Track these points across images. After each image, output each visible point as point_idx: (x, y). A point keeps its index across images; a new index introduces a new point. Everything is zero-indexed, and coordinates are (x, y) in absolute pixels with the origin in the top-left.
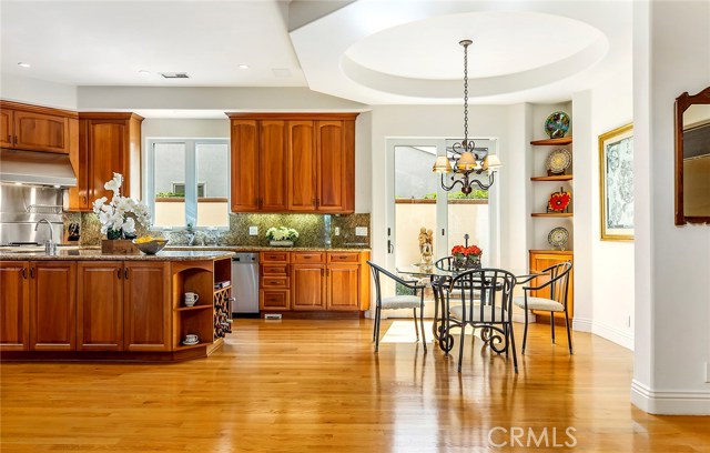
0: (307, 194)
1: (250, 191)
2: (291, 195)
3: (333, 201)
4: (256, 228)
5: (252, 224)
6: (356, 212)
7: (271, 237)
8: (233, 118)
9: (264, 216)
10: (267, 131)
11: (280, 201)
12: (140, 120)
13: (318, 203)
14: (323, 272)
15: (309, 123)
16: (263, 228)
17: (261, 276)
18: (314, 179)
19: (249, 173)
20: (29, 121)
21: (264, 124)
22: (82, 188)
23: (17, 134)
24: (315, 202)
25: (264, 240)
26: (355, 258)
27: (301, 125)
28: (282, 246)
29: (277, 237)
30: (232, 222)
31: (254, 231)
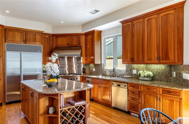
0: (154, 54)
1: (129, 54)
2: (146, 56)
3: (169, 58)
5: (134, 69)
6: (184, 64)
7: (140, 75)
8: (123, 22)
9: (139, 65)
10: (135, 25)
11: (141, 59)
12: (100, 32)
13: (160, 59)
14: (157, 99)
15: (156, 16)
16: (138, 70)
17: (128, 95)
18: (158, 46)
19: (128, 46)
20: (72, 38)
21: (134, 22)
22: (85, 56)
23: (69, 43)
24: (159, 58)
25: (138, 77)
26: (177, 94)
27: (151, 19)
28: (144, 80)
29: (142, 75)
30: (127, 68)
31: (134, 72)
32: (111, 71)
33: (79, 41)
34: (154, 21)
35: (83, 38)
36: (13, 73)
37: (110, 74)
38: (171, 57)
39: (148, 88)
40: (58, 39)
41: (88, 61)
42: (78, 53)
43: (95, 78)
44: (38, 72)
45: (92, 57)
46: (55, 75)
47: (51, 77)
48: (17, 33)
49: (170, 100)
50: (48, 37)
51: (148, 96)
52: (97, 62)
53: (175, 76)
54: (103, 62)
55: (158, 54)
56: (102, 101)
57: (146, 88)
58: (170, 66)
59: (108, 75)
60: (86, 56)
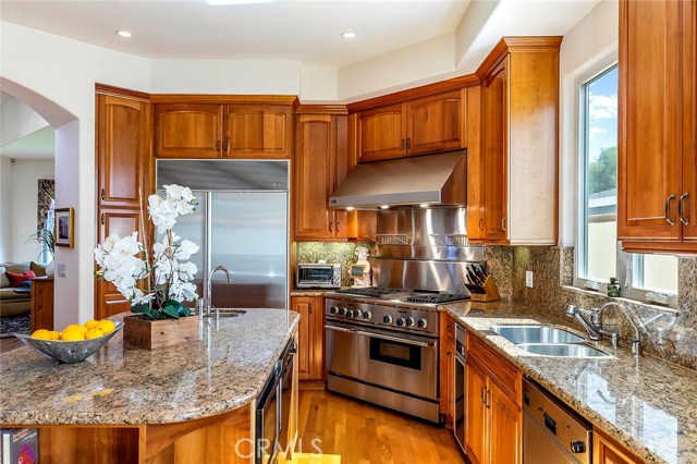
20: (421, 111)
22: (481, 203)
23: (410, 136)
30: (685, 283)
33: (455, 122)
35: (472, 105)
40: (369, 122)
44: (272, 274)
48: (192, 116)
50: (328, 119)
52: (525, 233)
60: (483, 198)
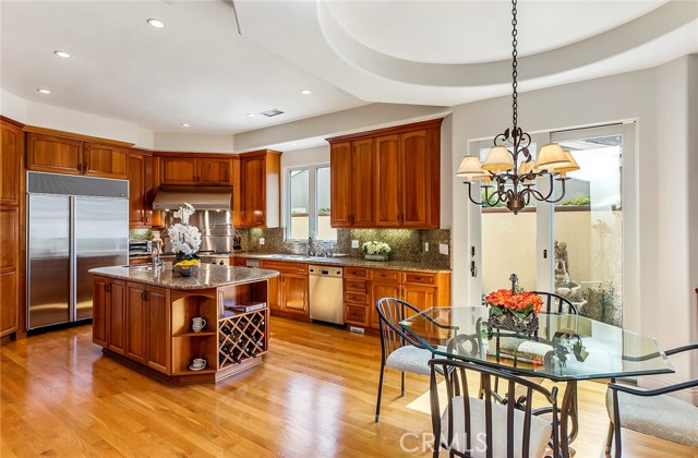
0: (394, 210)
1: (345, 208)
2: (378, 212)
3: (417, 216)
4: (357, 242)
5: (354, 238)
6: (441, 227)
7: (366, 250)
8: (333, 141)
9: (364, 230)
10: (358, 150)
11: (369, 218)
12: (278, 155)
13: (402, 218)
14: (398, 292)
15: (395, 137)
16: (362, 241)
17: (344, 290)
18: (400, 194)
19: (344, 192)
20: (207, 164)
21: (356, 144)
22: (241, 210)
23: (200, 175)
24: (400, 217)
25: (362, 253)
26: (431, 280)
27: (387, 141)
28: (375, 260)
29: (370, 251)
30: (339, 236)
31: (355, 244)
32: (304, 245)
33: (226, 173)
34: (392, 146)
35: (235, 167)
36: (49, 253)
37: (302, 251)
38: (422, 215)
39: (383, 273)
40: (170, 164)
41: (249, 220)
42: (225, 201)
43: (270, 260)
45: (258, 213)
46: (189, 251)
47: (181, 256)
48: (59, 145)
49: (419, 292)
50: (141, 157)
51: (383, 289)
52: (271, 223)
53: (427, 250)
54: (284, 225)
55: (400, 208)
56: (287, 310)
57: (378, 274)
58: (420, 232)
59: (297, 252)
60: (243, 207)
